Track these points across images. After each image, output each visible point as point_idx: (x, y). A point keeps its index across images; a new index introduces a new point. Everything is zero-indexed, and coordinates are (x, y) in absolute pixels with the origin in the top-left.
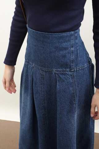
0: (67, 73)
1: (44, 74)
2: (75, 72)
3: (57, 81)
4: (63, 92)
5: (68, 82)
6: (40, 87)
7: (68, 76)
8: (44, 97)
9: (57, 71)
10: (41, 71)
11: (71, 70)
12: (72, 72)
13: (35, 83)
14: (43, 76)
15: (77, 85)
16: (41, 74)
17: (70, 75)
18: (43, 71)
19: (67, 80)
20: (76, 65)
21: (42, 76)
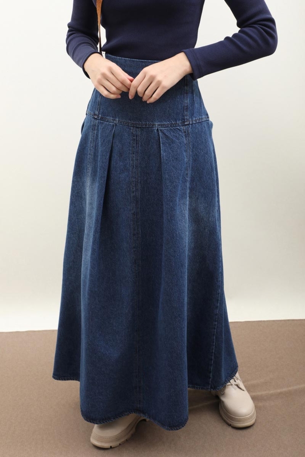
0: (178, 127)
1: (139, 133)
2: (190, 125)
3: (161, 145)
4: (173, 160)
5: (180, 143)
6: (131, 159)
7: (180, 133)
8: (137, 177)
9: (161, 125)
10: (132, 128)
11: (184, 122)
12: (186, 127)
13: (120, 153)
14: (136, 136)
15: (191, 148)
16: (132, 133)
17: (183, 131)
18: (137, 127)
19: (178, 139)
20: (192, 115)
21: (135, 138)
